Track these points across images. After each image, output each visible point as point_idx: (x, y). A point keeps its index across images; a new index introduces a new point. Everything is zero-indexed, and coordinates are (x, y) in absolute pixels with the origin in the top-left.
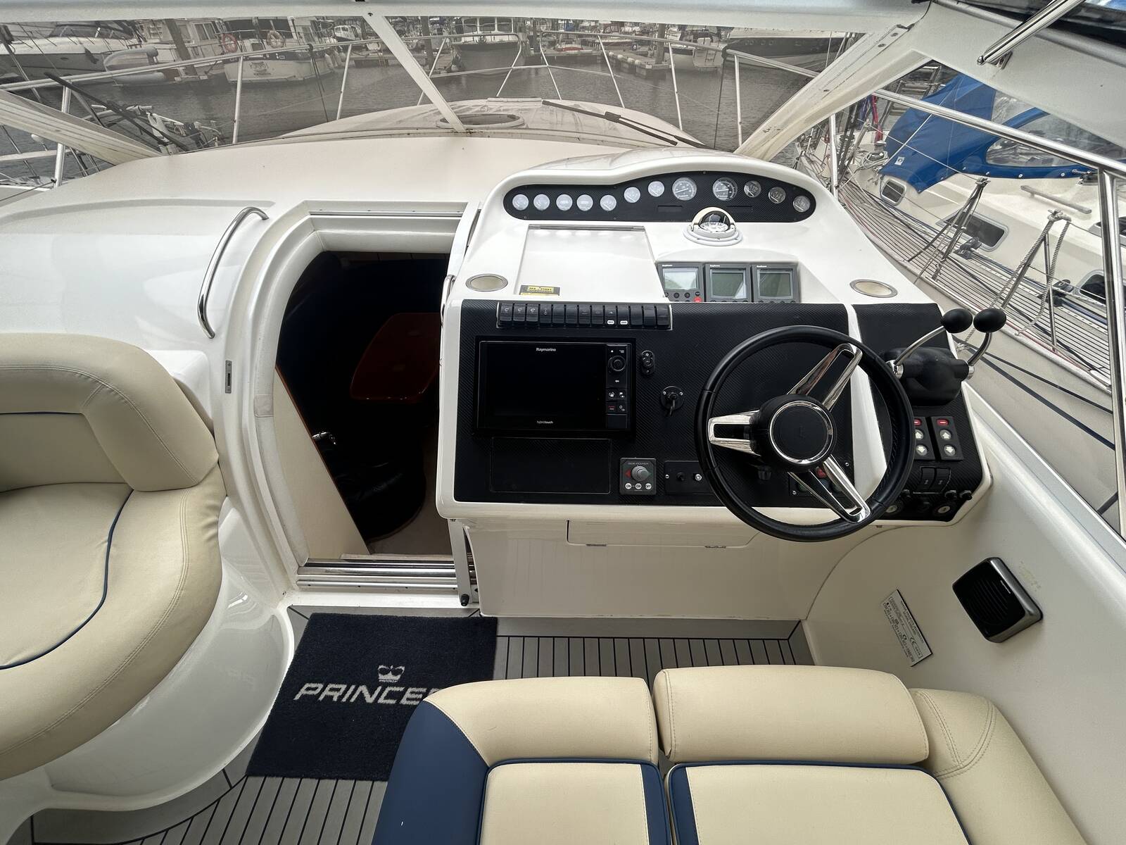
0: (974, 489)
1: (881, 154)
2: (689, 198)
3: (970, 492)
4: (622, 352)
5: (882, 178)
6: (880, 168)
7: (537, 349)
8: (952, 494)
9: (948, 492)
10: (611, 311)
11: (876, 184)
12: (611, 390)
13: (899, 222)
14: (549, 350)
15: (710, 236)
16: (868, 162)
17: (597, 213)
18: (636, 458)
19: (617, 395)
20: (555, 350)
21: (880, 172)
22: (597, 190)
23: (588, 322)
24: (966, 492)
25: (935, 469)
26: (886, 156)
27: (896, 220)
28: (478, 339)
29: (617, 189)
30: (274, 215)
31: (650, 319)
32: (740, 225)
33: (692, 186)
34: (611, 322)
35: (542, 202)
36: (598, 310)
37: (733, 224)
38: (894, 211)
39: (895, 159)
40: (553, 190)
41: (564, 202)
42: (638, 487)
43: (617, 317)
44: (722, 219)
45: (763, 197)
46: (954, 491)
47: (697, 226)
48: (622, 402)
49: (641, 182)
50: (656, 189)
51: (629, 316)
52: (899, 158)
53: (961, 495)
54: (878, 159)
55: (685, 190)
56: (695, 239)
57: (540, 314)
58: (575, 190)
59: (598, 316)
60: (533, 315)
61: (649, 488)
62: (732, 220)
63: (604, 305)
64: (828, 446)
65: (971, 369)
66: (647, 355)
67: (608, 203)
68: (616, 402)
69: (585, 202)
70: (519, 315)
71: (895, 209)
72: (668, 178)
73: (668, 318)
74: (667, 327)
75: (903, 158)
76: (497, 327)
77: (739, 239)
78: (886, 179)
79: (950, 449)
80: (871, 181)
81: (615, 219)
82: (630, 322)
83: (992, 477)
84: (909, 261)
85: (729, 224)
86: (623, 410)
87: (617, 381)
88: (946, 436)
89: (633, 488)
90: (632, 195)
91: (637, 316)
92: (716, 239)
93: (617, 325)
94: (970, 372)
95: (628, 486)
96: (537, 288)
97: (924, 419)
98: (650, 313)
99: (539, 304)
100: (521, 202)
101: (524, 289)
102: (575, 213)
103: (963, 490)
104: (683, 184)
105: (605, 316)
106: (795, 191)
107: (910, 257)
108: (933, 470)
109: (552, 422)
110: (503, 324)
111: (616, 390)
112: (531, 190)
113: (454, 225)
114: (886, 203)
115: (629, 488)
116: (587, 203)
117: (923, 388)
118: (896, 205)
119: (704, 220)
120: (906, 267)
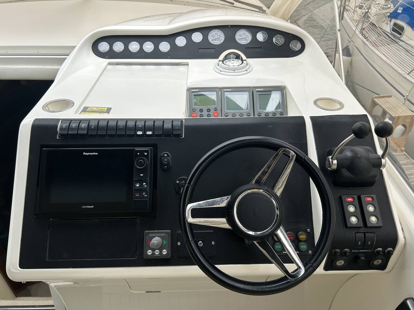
0: (394, 248)
1: (389, 6)
2: (220, 43)
3: (391, 249)
4: (146, 154)
5: (390, 21)
6: (389, 14)
7: (84, 153)
8: (379, 251)
9: (376, 250)
10: (140, 124)
11: (387, 24)
12: (137, 182)
13: (402, 48)
14: (92, 154)
15: (229, 69)
16: (381, 11)
17: (157, 54)
18: (156, 231)
19: (141, 185)
20: (97, 154)
21: (389, 17)
22: (156, 38)
23: (123, 133)
24: (389, 249)
25: (364, 233)
26: (392, 7)
27: (400, 47)
28: (42, 146)
29: (170, 37)
31: (168, 130)
32: (249, 60)
33: (222, 35)
34: (140, 133)
35: (119, 47)
36: (131, 124)
37: (246, 60)
38: (399, 41)
39: (397, 9)
40: (126, 38)
41: (134, 47)
42: (157, 252)
43: (144, 129)
44: (238, 57)
45: (269, 41)
46: (381, 249)
47: (221, 63)
48: (145, 190)
49: (187, 33)
50: (197, 37)
51: (153, 128)
52: (400, 8)
53: (386, 251)
54: (388, 8)
55: (217, 38)
56: (219, 71)
57: (89, 127)
58: (142, 38)
59: (131, 129)
60: (83, 129)
61: (165, 253)
62: (244, 57)
63: (136, 121)
64: (276, 221)
65: (383, 161)
66: (166, 155)
67: (165, 47)
68: (140, 190)
69: (149, 47)
70: (73, 129)
71: (400, 40)
72: (205, 30)
73: (180, 129)
74: (180, 135)
75: (402, 8)
76: (58, 138)
77: (249, 71)
78: (393, 21)
79: (373, 219)
80: (384, 22)
81: (169, 57)
82: (154, 132)
83: (405, 238)
84: (408, 74)
85: (242, 60)
86: (146, 196)
87: (141, 175)
88: (371, 209)
89: (153, 254)
90: (181, 42)
91: (159, 128)
92: (232, 71)
93: (144, 135)
94: (382, 164)
95: (149, 252)
96: (95, 109)
97: (356, 197)
98: (168, 126)
99: (89, 121)
100: (104, 47)
101: (85, 110)
102: (141, 54)
103: (387, 248)
104: (216, 34)
105: (136, 128)
106: (291, 37)
107: (409, 71)
108: (363, 234)
109: (93, 207)
110: (61, 135)
111: (141, 181)
112: (111, 39)
114: (394, 36)
115: (150, 254)
116: (150, 47)
117: (352, 175)
118: (400, 38)
119: (226, 58)
120: (406, 78)
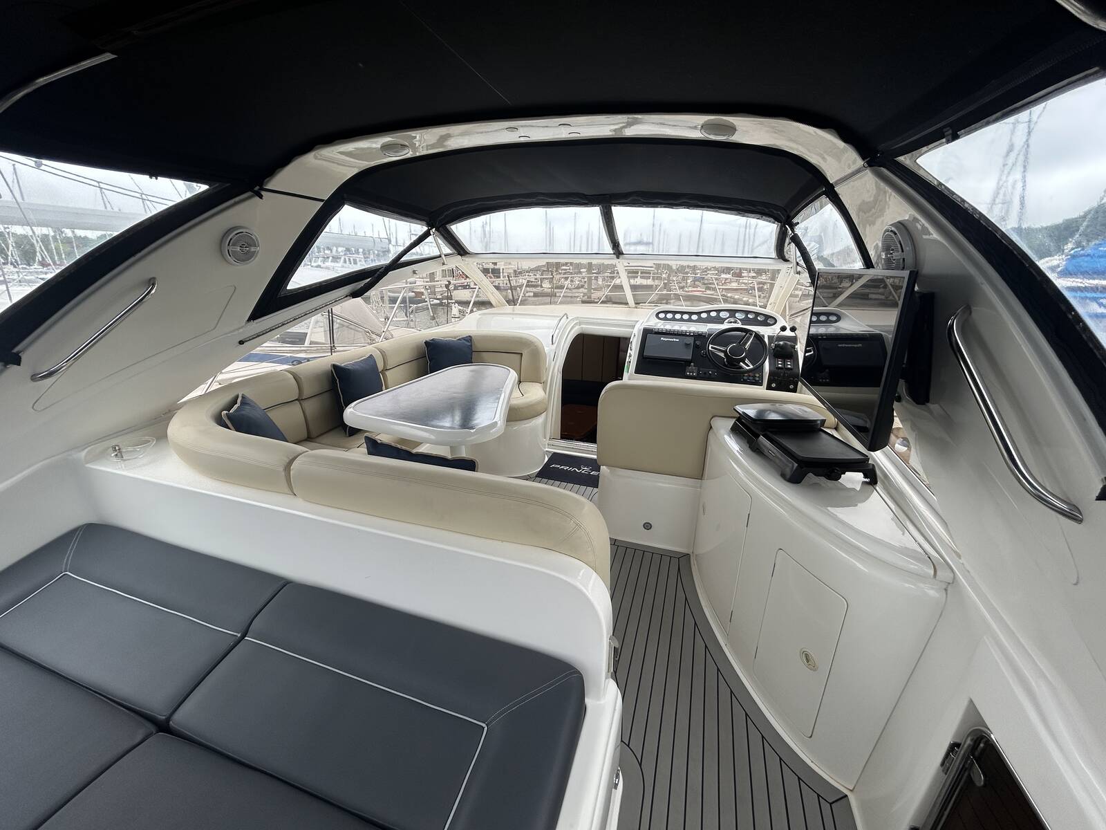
2: (726, 317)
17: (690, 320)
22: (691, 314)
29: (699, 313)
30: (570, 318)
33: (727, 314)
35: (670, 316)
40: (675, 313)
41: (678, 316)
42: (691, 374)
45: (755, 318)
49: (708, 312)
50: (713, 314)
55: (723, 315)
58: (682, 313)
61: (695, 375)
67: (694, 317)
72: (718, 311)
89: (689, 375)
90: (704, 315)
95: (688, 373)
100: (662, 315)
102: (681, 320)
104: (724, 313)
106: (767, 317)
112: (666, 312)
113: (633, 327)
116: (686, 317)
